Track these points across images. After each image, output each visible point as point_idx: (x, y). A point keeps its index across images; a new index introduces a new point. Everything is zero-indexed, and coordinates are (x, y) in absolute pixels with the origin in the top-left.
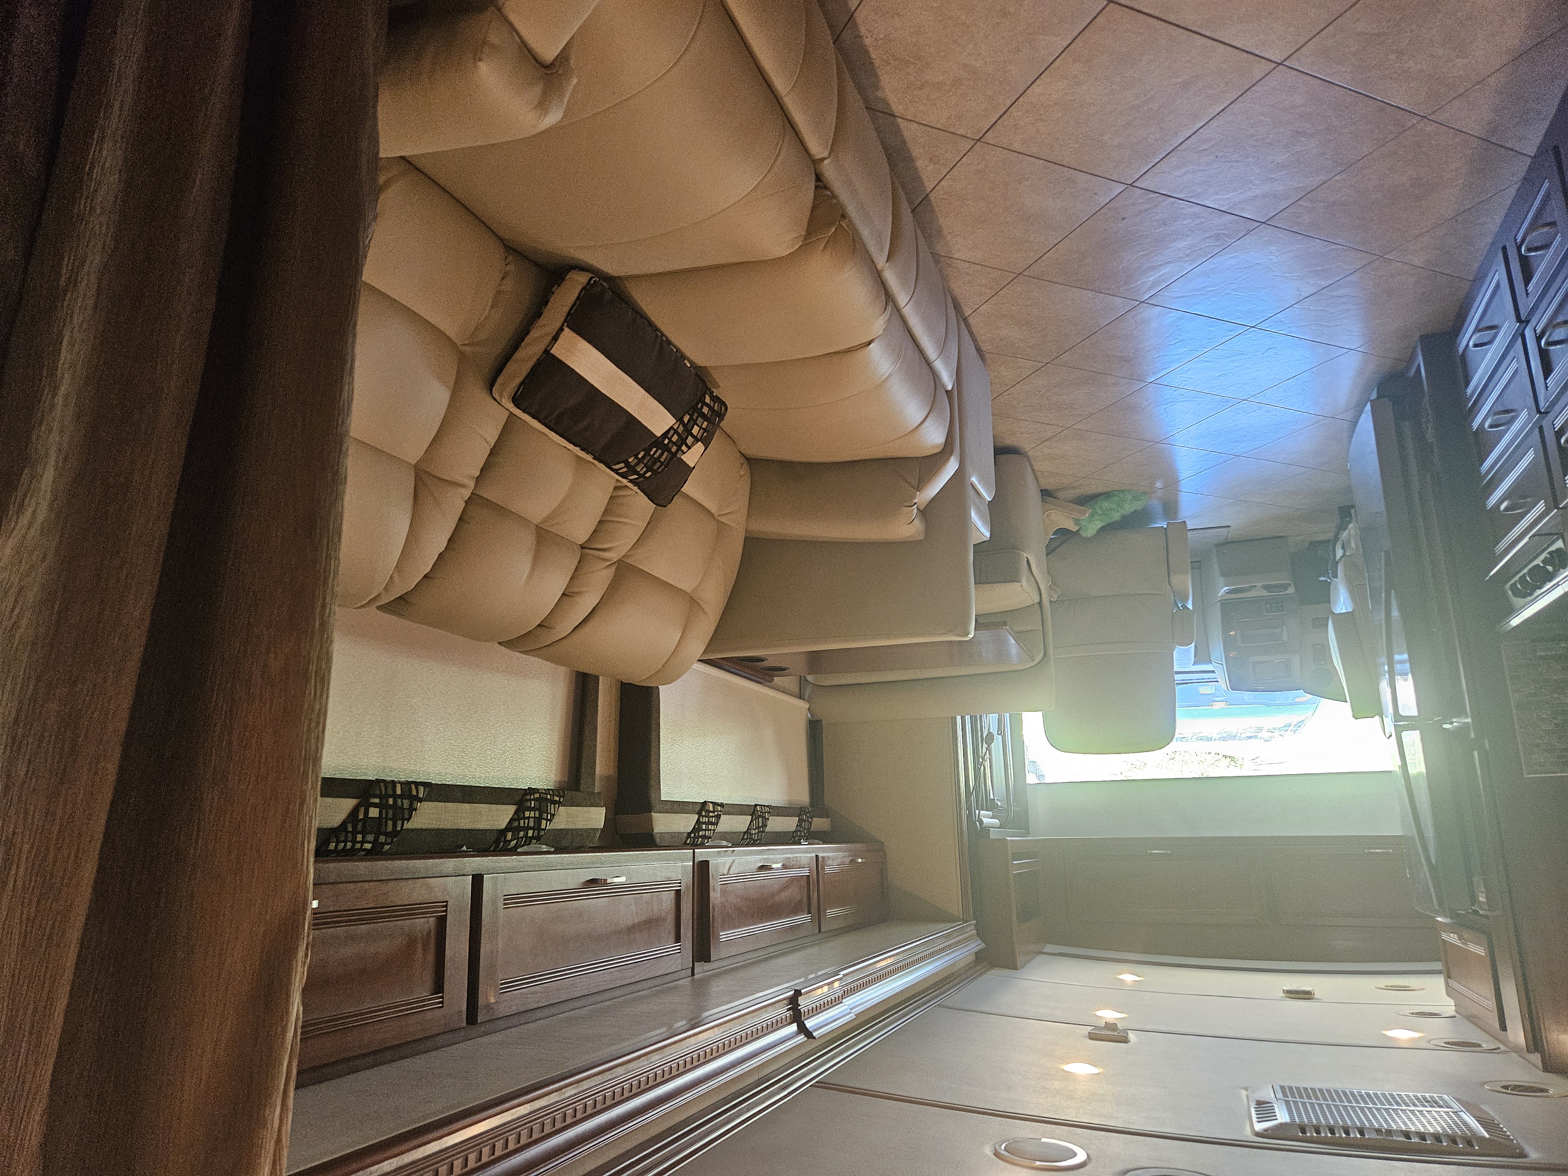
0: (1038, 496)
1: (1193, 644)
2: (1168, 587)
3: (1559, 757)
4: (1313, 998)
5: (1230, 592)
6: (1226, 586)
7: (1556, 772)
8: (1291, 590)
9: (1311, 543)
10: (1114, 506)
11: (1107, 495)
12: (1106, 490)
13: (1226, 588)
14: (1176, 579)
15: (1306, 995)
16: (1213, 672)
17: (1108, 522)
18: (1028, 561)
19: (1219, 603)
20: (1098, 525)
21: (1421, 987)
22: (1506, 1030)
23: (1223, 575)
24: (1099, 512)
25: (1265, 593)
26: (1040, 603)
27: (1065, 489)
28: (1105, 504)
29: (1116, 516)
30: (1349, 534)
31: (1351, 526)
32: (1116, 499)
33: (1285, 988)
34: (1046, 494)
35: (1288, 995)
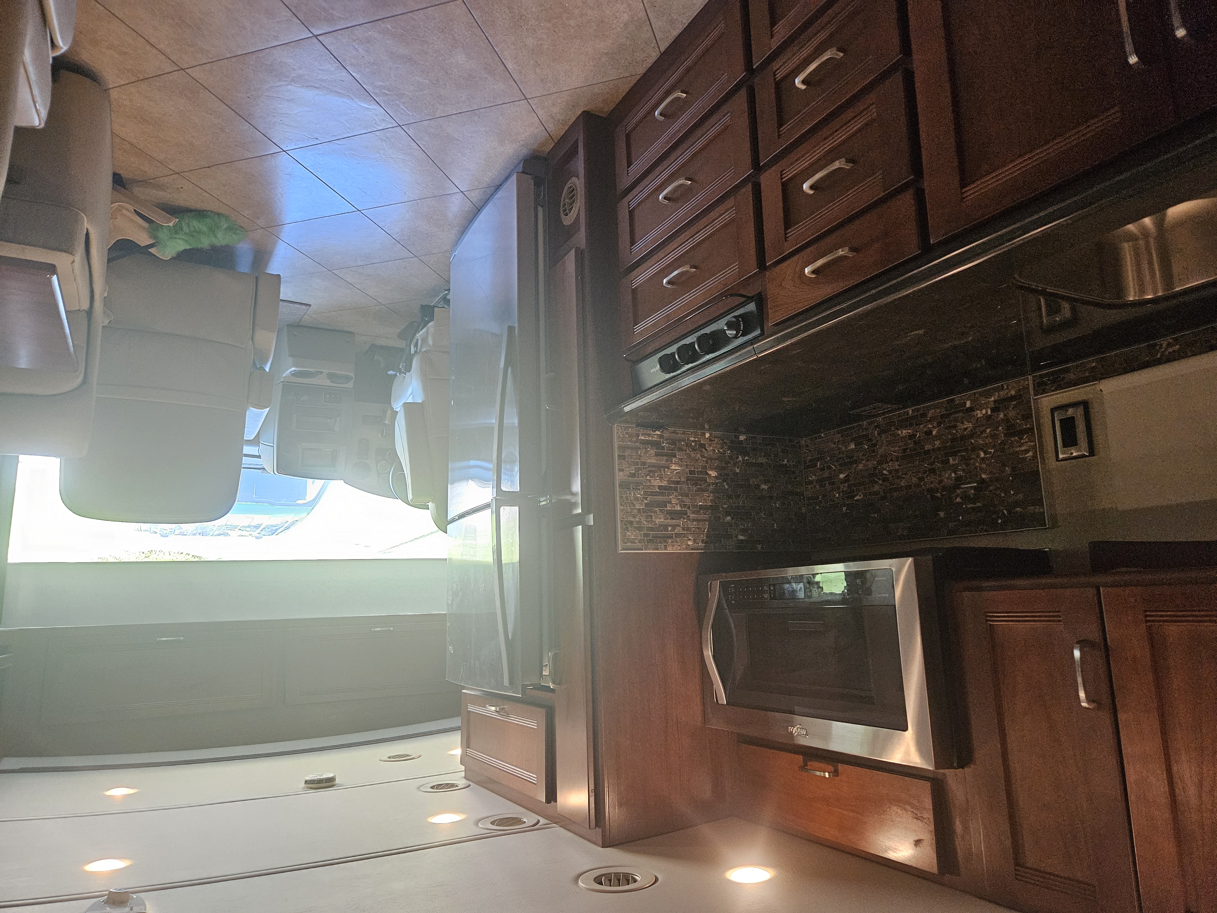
0: (110, 178)
1: (268, 409)
2: (251, 342)
3: (646, 535)
4: (332, 786)
5: (295, 374)
6: (293, 367)
7: (642, 550)
8: (350, 385)
9: (373, 345)
10: (205, 229)
11: (200, 214)
12: (199, 206)
13: (293, 369)
14: (260, 335)
15: (327, 783)
16: (258, 457)
17: (195, 246)
18: (87, 235)
19: (281, 384)
20: (179, 245)
21: (418, 755)
22: (557, 802)
23: (291, 355)
24: (186, 229)
25: (328, 383)
26: (90, 313)
27: (144, 182)
28: (195, 224)
29: (205, 243)
30: (427, 332)
31: (431, 324)
32: (208, 220)
33: (307, 778)
34: (118, 181)
35: (310, 786)
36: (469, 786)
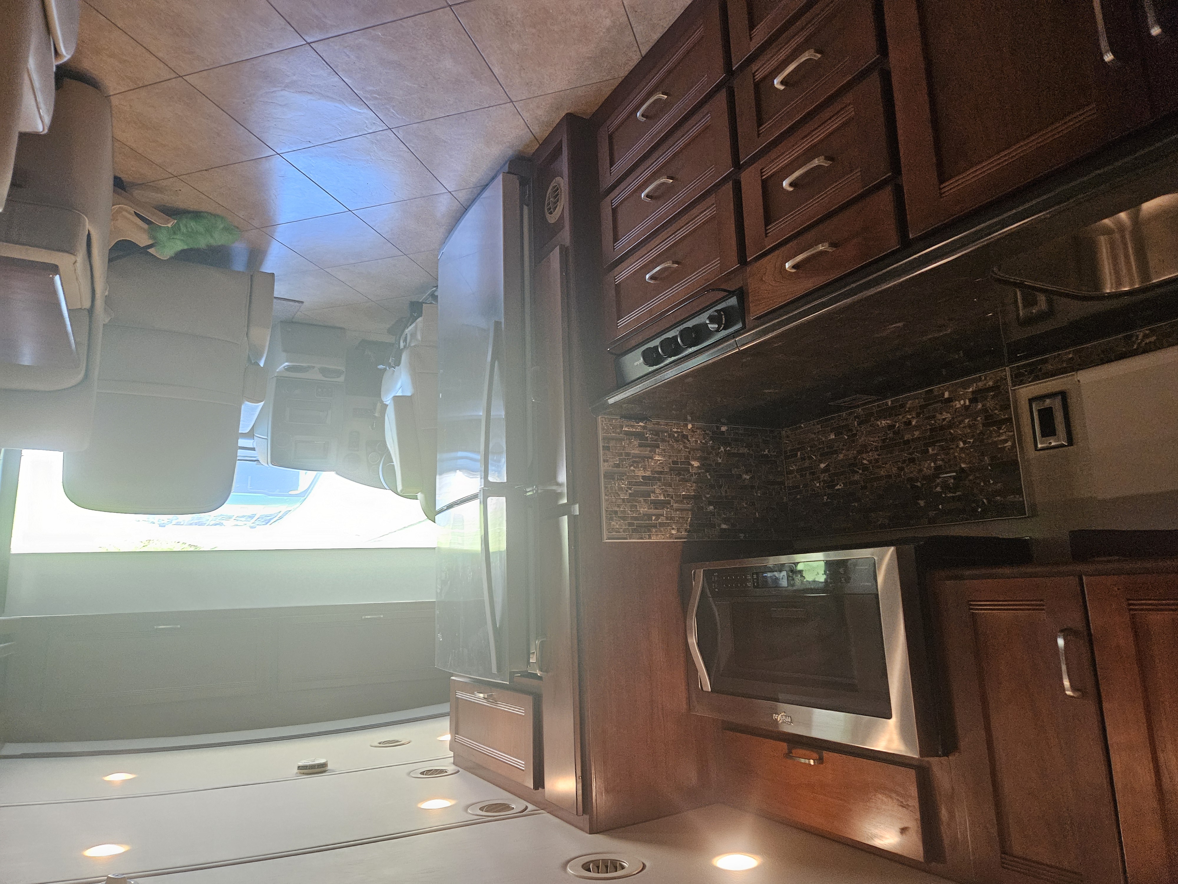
0: (111, 182)
1: (263, 403)
2: (246, 339)
3: (630, 524)
4: (324, 772)
5: (288, 369)
6: (287, 362)
7: (626, 539)
8: (342, 379)
9: (363, 340)
10: (201, 230)
11: (197, 215)
13: (287, 364)
14: (255, 332)
15: (319, 769)
16: (253, 449)
17: (192, 246)
18: (89, 235)
19: (275, 378)
20: (179, 246)
22: (544, 788)
23: (285, 351)
24: (183, 229)
25: (320, 377)
27: (143, 186)
28: (192, 225)
29: (202, 243)
30: (416, 327)
31: (420, 319)
32: (204, 221)
33: (300, 764)
34: (119, 184)
35: (303, 771)
36: (458, 772)
